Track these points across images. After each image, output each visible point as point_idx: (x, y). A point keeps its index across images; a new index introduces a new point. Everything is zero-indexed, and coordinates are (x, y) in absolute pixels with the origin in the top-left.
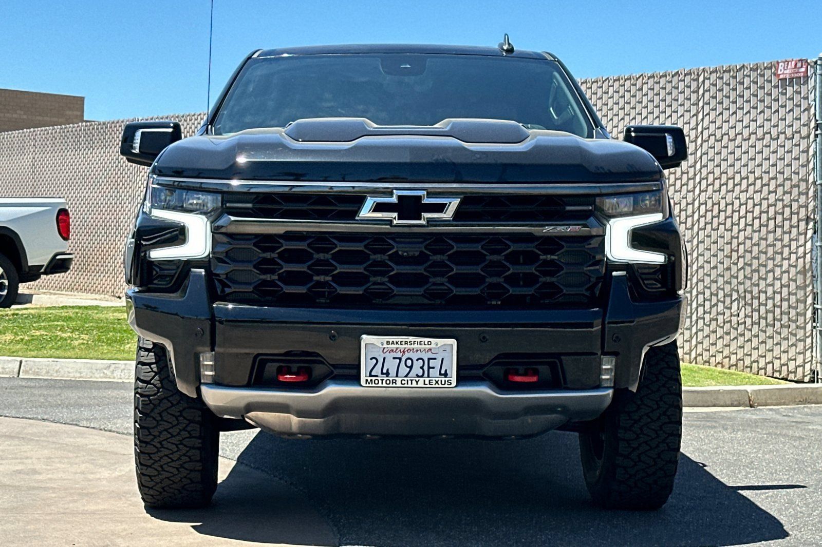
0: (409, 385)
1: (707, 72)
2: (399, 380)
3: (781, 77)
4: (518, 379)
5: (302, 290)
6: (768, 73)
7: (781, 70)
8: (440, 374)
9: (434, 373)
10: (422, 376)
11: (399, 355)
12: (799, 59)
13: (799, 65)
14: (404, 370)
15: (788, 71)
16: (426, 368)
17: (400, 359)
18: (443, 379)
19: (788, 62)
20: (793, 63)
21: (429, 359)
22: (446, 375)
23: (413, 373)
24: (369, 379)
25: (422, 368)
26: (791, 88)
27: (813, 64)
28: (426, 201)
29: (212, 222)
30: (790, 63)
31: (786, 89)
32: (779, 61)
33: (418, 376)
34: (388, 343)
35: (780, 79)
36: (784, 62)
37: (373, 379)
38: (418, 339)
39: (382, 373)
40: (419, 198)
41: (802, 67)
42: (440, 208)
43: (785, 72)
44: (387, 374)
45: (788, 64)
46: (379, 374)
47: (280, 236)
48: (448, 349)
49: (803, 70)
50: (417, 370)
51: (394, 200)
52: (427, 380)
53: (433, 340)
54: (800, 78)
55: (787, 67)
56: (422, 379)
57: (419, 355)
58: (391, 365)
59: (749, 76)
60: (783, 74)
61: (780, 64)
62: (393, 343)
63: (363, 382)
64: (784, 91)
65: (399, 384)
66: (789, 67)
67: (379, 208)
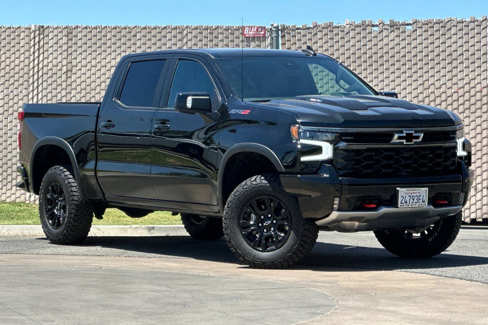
0: (413, 206)
1: (190, 29)
2: (410, 204)
3: (247, 35)
4: (441, 202)
5: (370, 171)
6: (237, 33)
7: (246, 32)
8: (423, 202)
9: (421, 201)
10: (417, 203)
11: (410, 195)
12: (260, 26)
13: (260, 29)
14: (411, 200)
15: (251, 33)
16: (418, 199)
17: (410, 196)
18: (424, 203)
19: (252, 27)
20: (256, 29)
21: (419, 196)
22: (424, 202)
23: (414, 202)
24: (401, 205)
25: (417, 199)
26: (254, 43)
27: (269, 30)
28: (414, 135)
29: (334, 145)
30: (253, 28)
31: (250, 43)
32: (245, 26)
33: (416, 203)
34: (407, 190)
35: (246, 37)
36: (249, 27)
37: (402, 204)
38: (417, 189)
39: (405, 202)
40: (411, 134)
41: (262, 31)
42: (418, 137)
43: (249, 33)
44: (406, 202)
45: (251, 29)
46: (404, 203)
47: (364, 150)
48: (425, 192)
49: (263, 33)
50: (415, 200)
51: (404, 135)
52: (419, 204)
53: (421, 189)
54: (260, 37)
55: (251, 30)
56: (417, 204)
57: (416, 194)
58: (408, 199)
59: (223, 33)
60: (248, 34)
61: (246, 28)
62: (409, 190)
63: (399, 206)
64: (249, 44)
65: (410, 206)
66: (253, 30)
67: (400, 138)
